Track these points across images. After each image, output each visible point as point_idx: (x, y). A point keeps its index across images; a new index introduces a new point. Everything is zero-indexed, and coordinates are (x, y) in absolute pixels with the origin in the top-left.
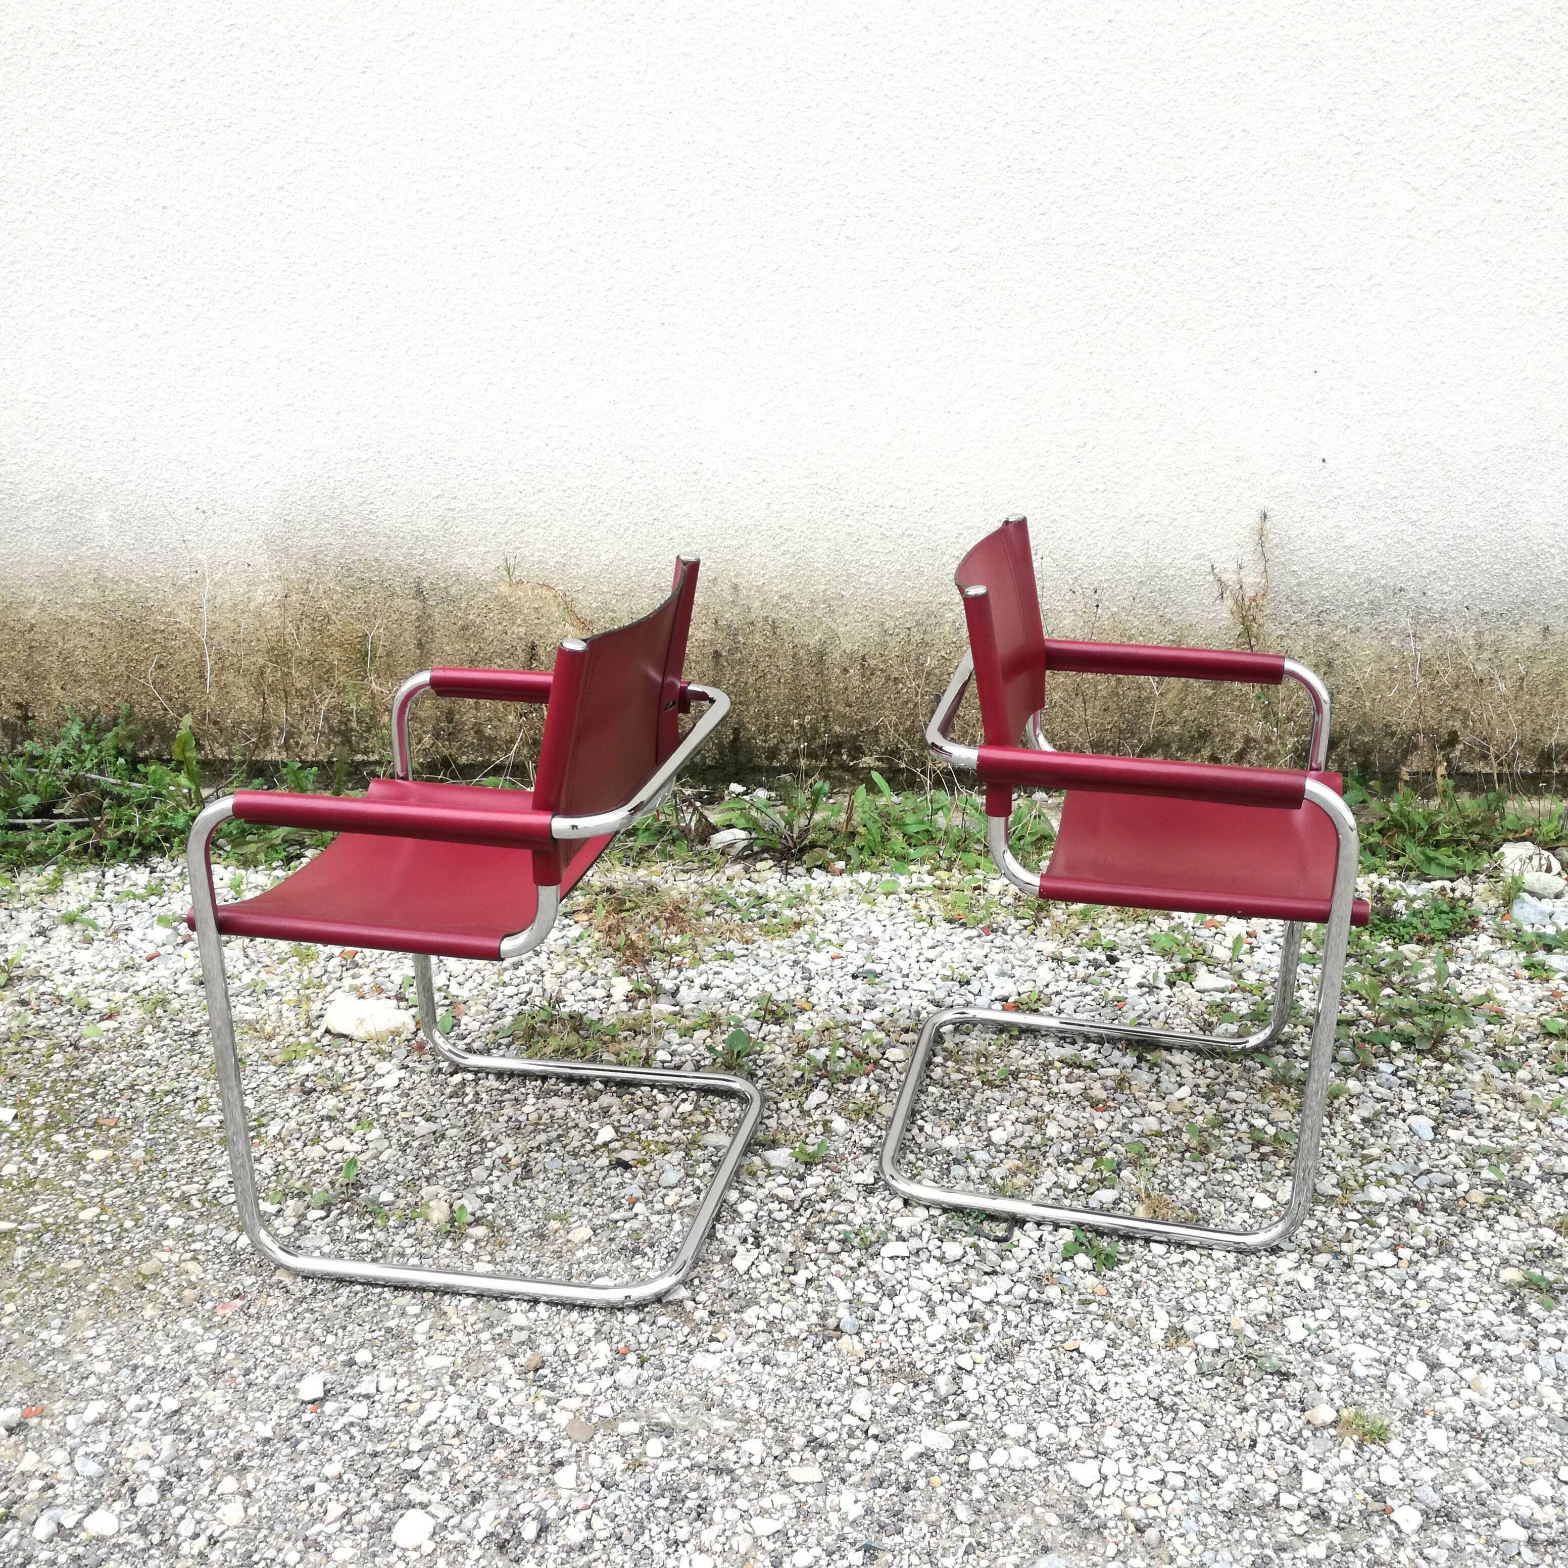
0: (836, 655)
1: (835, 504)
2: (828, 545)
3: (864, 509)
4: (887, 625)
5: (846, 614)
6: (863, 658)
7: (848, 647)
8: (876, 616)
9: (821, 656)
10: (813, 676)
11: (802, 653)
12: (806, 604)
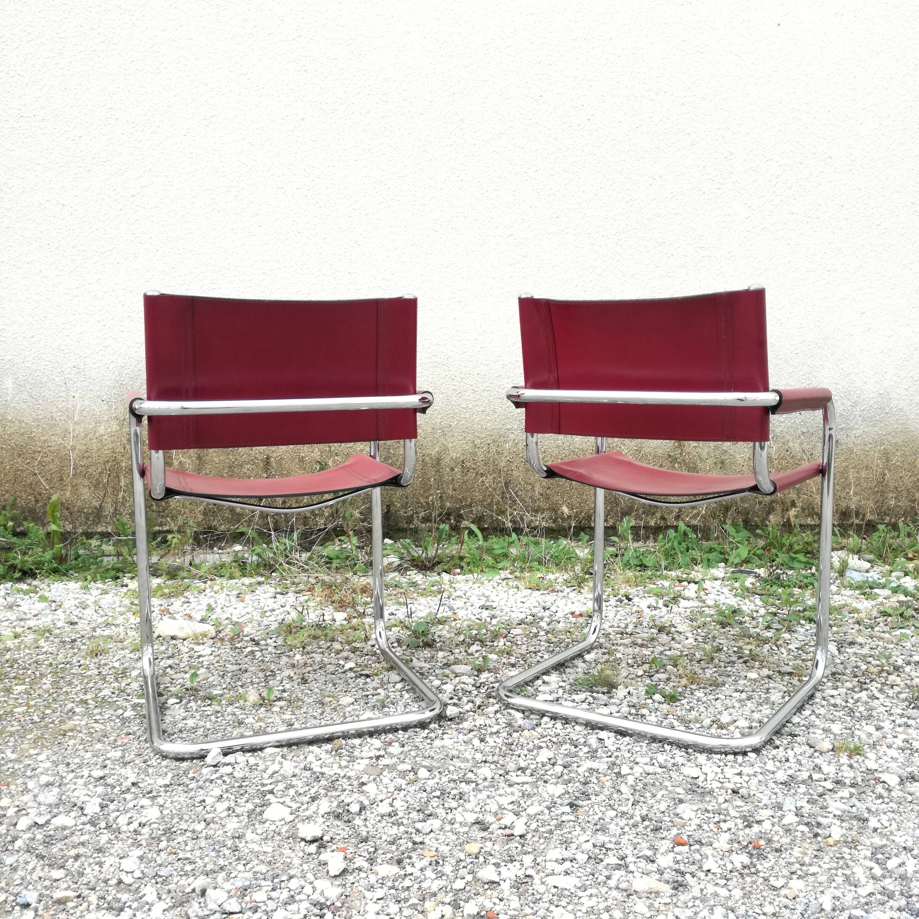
0: (447, 460)
1: (446, 373)
2: (442, 396)
3: (463, 376)
4: (476, 442)
5: (453, 436)
6: (463, 462)
7: (454, 455)
8: (470, 437)
9: (438, 460)
10: (433, 473)
11: (427, 459)
12: (429, 431)
